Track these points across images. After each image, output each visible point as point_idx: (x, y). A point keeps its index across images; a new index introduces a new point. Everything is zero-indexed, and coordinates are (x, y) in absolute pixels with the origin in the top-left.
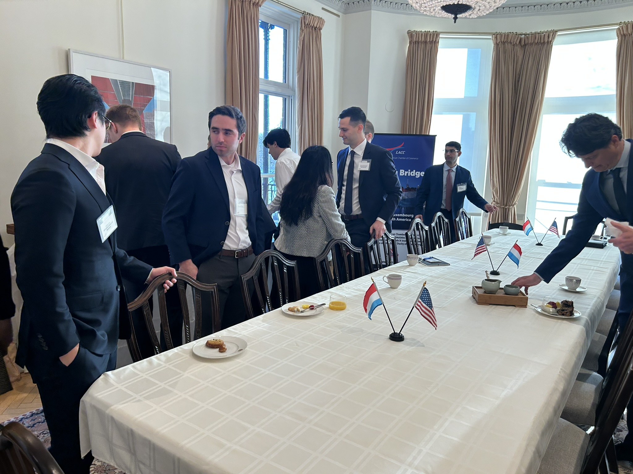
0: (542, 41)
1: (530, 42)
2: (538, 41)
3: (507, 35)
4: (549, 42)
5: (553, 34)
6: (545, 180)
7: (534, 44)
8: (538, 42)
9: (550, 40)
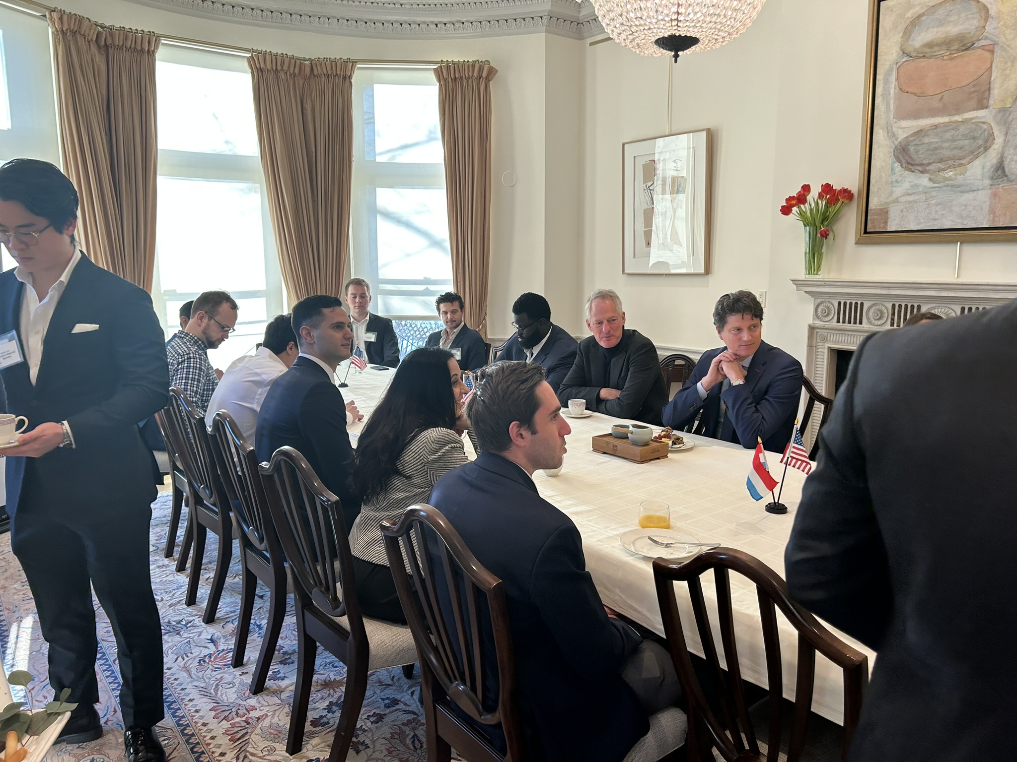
0: (139, 48)
1: (117, 44)
2: (131, 44)
3: (80, 20)
4: (151, 52)
5: (156, 39)
6: (175, 290)
7: (124, 49)
8: (130, 47)
9: (153, 49)
